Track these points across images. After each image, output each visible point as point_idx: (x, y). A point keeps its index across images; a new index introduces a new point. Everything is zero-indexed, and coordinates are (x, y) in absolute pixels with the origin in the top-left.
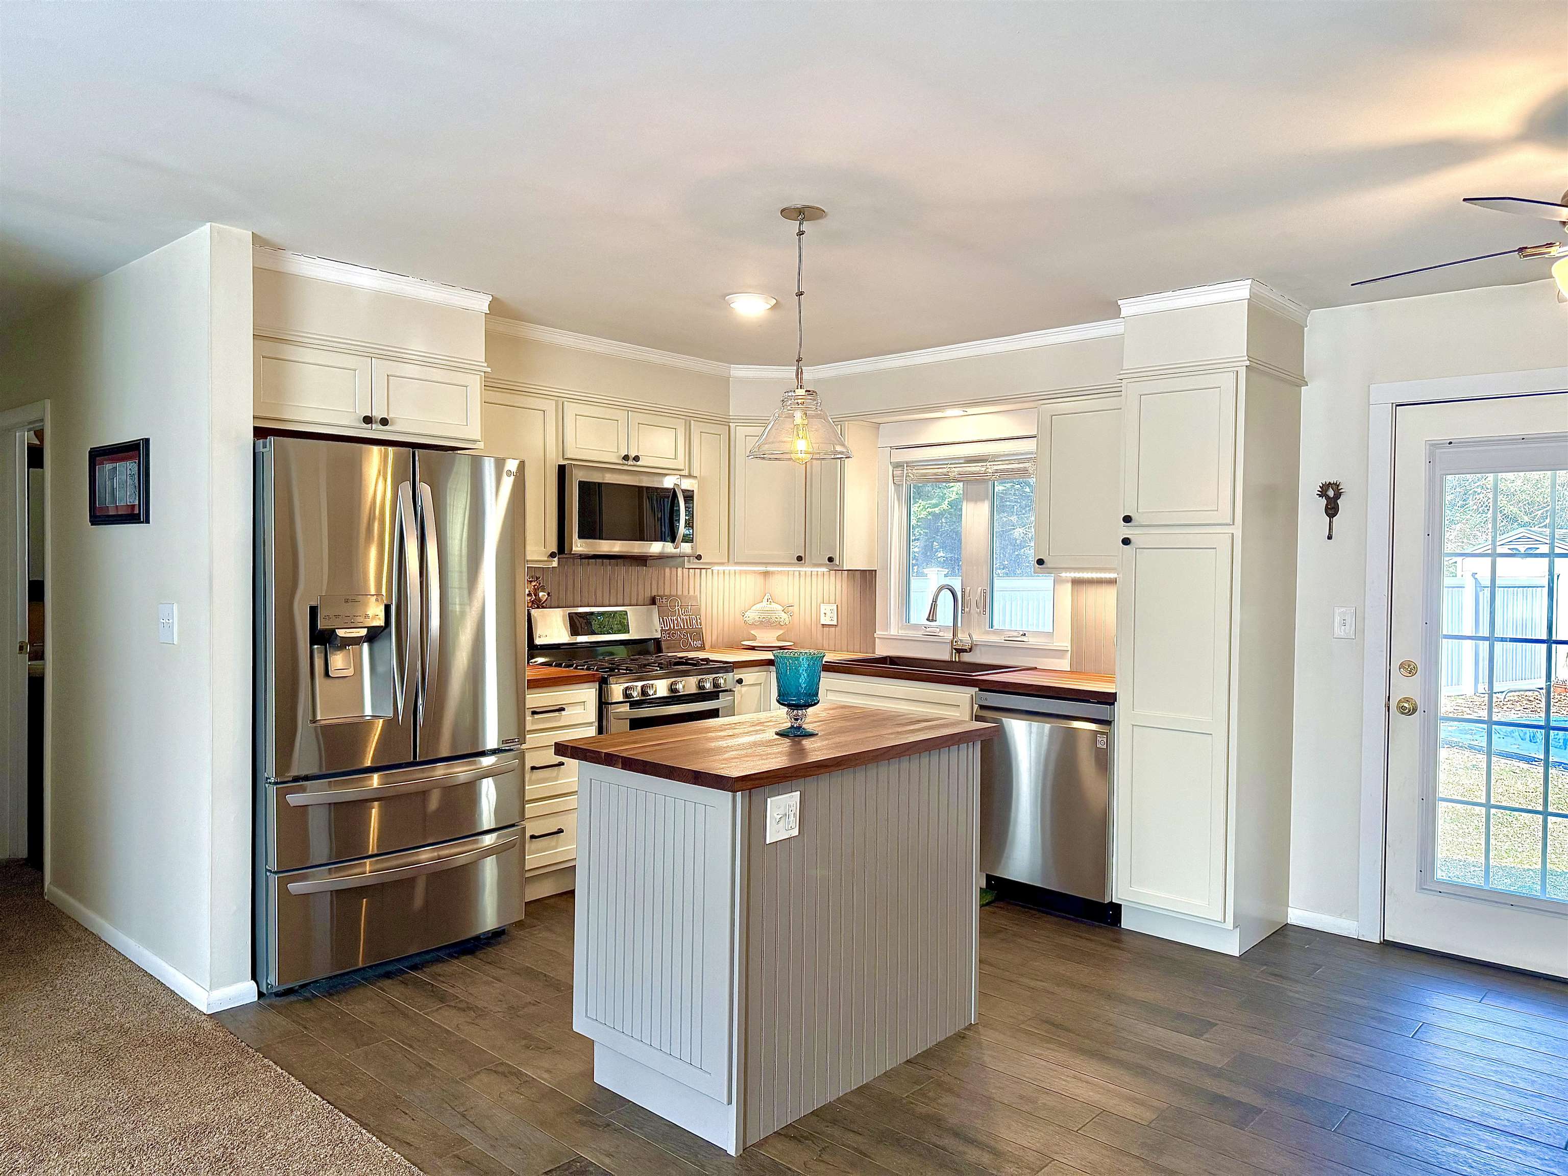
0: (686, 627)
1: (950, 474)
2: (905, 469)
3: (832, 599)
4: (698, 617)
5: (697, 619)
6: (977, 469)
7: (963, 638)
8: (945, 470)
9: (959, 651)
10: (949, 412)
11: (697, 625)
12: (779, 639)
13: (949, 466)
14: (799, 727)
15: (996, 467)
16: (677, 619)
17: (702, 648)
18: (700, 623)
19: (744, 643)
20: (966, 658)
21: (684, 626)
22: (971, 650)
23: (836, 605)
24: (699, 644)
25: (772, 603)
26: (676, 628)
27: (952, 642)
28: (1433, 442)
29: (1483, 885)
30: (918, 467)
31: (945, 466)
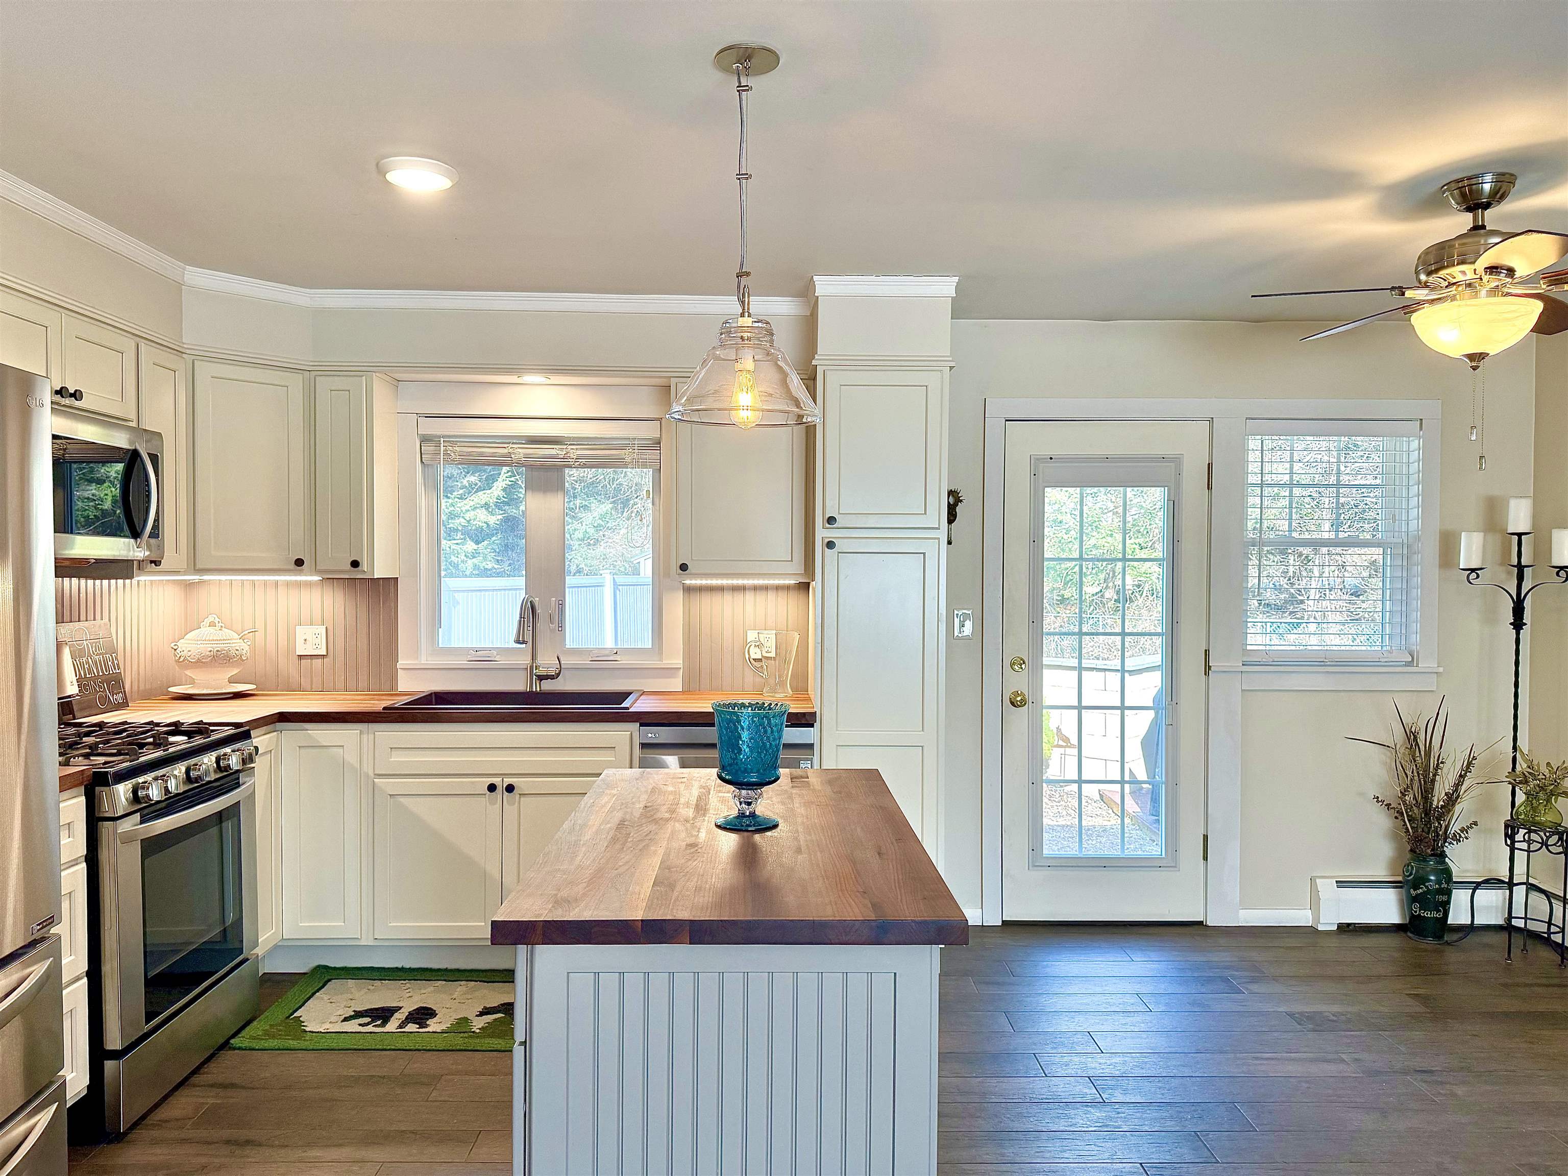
0: (101, 674)
1: (513, 456)
2: (442, 445)
3: (317, 615)
4: (113, 655)
5: (113, 659)
6: (553, 452)
7: (547, 662)
8: (506, 451)
9: (541, 678)
10: (528, 378)
11: (115, 669)
12: (231, 681)
13: (511, 446)
14: (753, 815)
15: (579, 452)
16: (88, 663)
17: (123, 705)
18: (118, 665)
19: (171, 689)
20: (548, 686)
21: (98, 673)
22: (558, 675)
23: (325, 627)
24: (119, 697)
25: (223, 629)
26: (88, 676)
27: (531, 667)
28: (1038, 457)
29: (1077, 853)
30: (463, 444)
31: (506, 445)
